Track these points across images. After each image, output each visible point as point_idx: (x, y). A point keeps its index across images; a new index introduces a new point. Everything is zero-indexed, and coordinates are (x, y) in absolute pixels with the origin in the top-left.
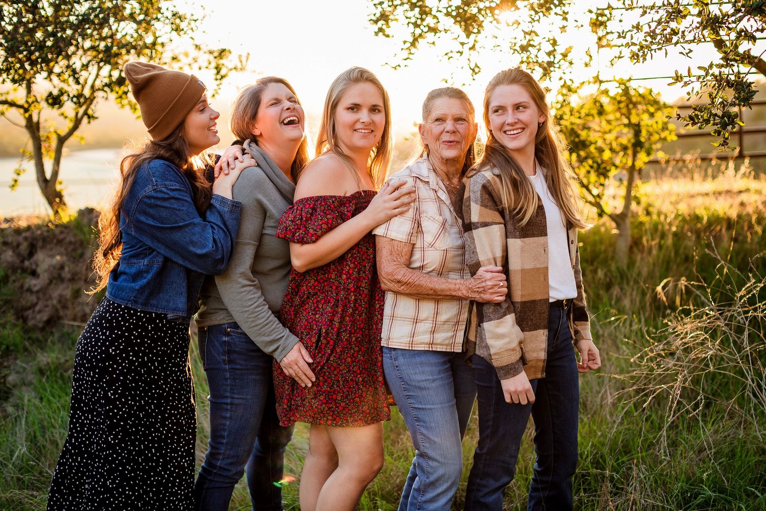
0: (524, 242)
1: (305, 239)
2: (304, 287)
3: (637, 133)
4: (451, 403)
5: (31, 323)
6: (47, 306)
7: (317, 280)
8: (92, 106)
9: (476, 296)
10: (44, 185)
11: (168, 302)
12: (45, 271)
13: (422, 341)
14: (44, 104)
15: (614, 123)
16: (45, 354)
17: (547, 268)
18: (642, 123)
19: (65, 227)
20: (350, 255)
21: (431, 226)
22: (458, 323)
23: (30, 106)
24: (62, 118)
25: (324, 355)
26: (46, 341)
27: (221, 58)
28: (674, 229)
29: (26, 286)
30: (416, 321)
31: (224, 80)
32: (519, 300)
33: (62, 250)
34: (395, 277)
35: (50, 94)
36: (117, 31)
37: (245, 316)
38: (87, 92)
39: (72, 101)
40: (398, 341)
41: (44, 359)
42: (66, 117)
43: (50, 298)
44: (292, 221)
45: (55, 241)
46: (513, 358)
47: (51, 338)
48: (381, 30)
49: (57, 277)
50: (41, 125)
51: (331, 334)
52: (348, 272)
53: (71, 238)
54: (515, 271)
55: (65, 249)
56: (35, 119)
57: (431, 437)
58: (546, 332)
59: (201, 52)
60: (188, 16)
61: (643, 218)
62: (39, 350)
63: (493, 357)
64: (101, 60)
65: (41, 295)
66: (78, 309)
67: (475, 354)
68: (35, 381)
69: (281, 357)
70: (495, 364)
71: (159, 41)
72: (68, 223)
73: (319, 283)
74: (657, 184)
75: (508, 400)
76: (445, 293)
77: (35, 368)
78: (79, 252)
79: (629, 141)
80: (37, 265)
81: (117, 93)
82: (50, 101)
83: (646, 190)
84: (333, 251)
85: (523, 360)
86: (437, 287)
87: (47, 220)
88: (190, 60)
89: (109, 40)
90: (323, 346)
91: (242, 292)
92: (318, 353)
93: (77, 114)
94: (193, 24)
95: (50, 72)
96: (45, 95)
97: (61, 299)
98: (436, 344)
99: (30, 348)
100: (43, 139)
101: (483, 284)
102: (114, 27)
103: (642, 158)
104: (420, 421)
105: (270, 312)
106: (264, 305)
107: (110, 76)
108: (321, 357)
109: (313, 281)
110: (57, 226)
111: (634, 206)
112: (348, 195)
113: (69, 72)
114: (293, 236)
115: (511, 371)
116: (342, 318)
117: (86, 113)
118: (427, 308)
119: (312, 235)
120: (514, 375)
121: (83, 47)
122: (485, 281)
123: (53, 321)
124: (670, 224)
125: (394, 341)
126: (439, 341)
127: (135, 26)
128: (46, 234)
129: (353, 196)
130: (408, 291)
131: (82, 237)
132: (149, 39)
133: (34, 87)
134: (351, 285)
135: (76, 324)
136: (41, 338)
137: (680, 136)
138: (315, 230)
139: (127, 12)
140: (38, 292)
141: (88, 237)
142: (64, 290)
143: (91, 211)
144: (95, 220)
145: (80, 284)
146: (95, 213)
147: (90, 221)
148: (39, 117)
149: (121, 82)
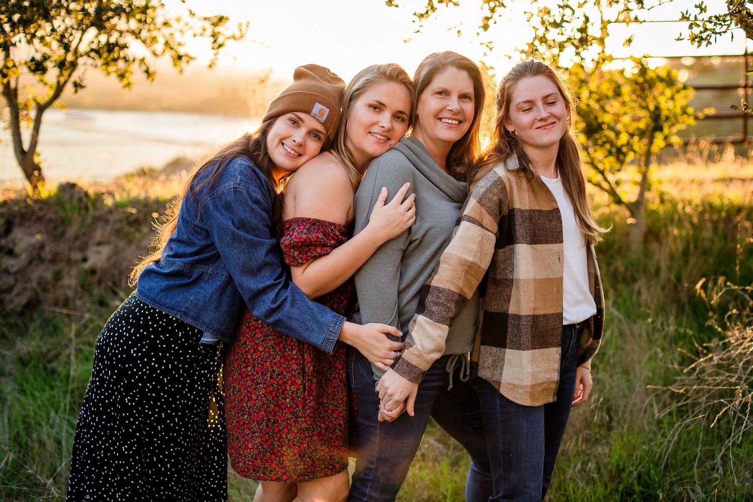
0: (535, 249)
5: (8, 307)
6: (25, 289)
8: (75, 72)
10: (21, 157)
12: (24, 251)
14: (25, 69)
16: (26, 342)
17: (561, 279)
19: (44, 203)
23: (8, 70)
26: (27, 327)
27: (219, 26)
29: (3, 267)
31: (221, 49)
32: (531, 314)
33: (43, 228)
35: (33, 60)
38: (70, 58)
41: (25, 347)
42: (46, 84)
43: (29, 280)
45: (34, 218)
47: (32, 324)
49: (37, 257)
50: (20, 92)
53: (50, 215)
54: (528, 280)
55: (46, 227)
56: (13, 85)
58: (560, 350)
59: (195, 19)
61: (657, 206)
62: (19, 338)
65: (19, 277)
66: (60, 292)
68: (14, 371)
72: (48, 198)
77: (15, 357)
78: (60, 230)
80: (15, 244)
81: (105, 59)
82: (32, 66)
87: (24, 194)
88: (181, 25)
93: (59, 81)
95: (33, 36)
96: (27, 59)
97: (41, 282)
99: (8, 335)
100: (20, 107)
103: (659, 142)
107: (98, 40)
110: (36, 201)
111: (647, 193)
123: (32, 305)
128: (23, 210)
131: (62, 214)
136: (20, 324)
140: (16, 273)
141: (70, 214)
142: (44, 272)
143: (72, 186)
144: (76, 196)
145: (61, 266)
146: (77, 189)
147: (72, 197)
148: (17, 84)
149: (110, 47)
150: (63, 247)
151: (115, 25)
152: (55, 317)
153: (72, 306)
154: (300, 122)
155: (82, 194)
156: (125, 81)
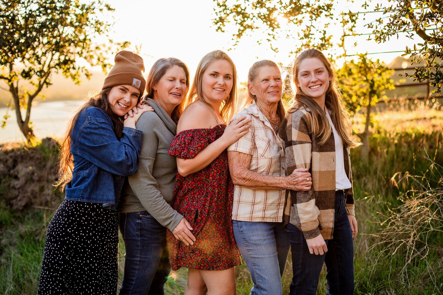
0: (321, 155)
1: (188, 156)
2: (186, 185)
3: (372, 86)
4: (275, 254)
5: (15, 207)
6: (24, 197)
7: (193, 181)
8: (49, 77)
9: (292, 187)
10: (21, 125)
11: (103, 196)
12: (23, 176)
13: (258, 217)
14: (20, 77)
15: (358, 80)
16: (24, 226)
17: (334, 171)
18: (375, 80)
19: (34, 149)
20: (214, 165)
21: (261, 144)
22: (279, 204)
23: (12, 78)
24: (31, 85)
25: (199, 226)
26: (24, 218)
27: (125, 47)
28: (396, 141)
29: (12, 185)
30: (254, 204)
32: (318, 190)
33: (33, 163)
34: (242, 176)
35: (24, 71)
36: (63, 32)
37: (150, 204)
38: (46, 69)
39: (37, 74)
40: (242, 216)
41: (23, 229)
42: (33, 84)
43: (26, 192)
44: (179, 145)
45: (28, 158)
46: (315, 226)
47: (27, 216)
48: (219, 28)
49: (30, 179)
50: (19, 89)
51: (204, 214)
52: (213, 175)
53: (38, 156)
54: (316, 172)
55: (35, 162)
56: (15, 86)
57: (263, 276)
58: (333, 210)
59: (113, 44)
60: (105, 23)
61: (376, 135)
62: (20, 224)
63: (302, 225)
64: (54, 50)
65: (21, 190)
66: (43, 198)
67: (289, 223)
68: (18, 243)
69: (173, 228)
70: (303, 229)
71: (88, 38)
72: (36, 147)
73: (195, 182)
74: (381, 115)
75: (311, 252)
76: (272, 185)
77: (18, 235)
78: (43, 164)
79: (367, 90)
80: (18, 172)
81: (64, 69)
82: (24, 75)
83: (377, 118)
84: (205, 162)
85: (320, 227)
86: (268, 182)
87: (23, 145)
88: (106, 49)
89: (58, 38)
90: (199, 221)
91: (147, 189)
92: (196, 225)
93: (40, 82)
94: (108, 27)
95: (23, 58)
96: (21, 71)
97: (33, 192)
98: (266, 218)
99: (14, 223)
100: (20, 97)
101: (297, 180)
102: (61, 31)
103: (375, 99)
104: (255, 266)
105: (165, 201)
106: (161, 196)
107: (59, 59)
108: (198, 227)
109: (191, 181)
110: (29, 149)
111: (370, 128)
112: (212, 128)
113: (35, 57)
114: (180, 154)
115: (313, 234)
116: (211, 203)
117: (45, 82)
118: (260, 195)
119: (192, 154)
120: (315, 237)
121: (42, 43)
122: (298, 177)
123: (28, 206)
124: (393, 139)
125: (240, 216)
126: (268, 216)
127: (73, 29)
128: (23, 154)
129: (215, 129)
130: (250, 185)
131: (44, 155)
132: (82, 37)
133: (14, 66)
134: (215, 183)
135: (42, 208)
136: (21, 216)
137: (396, 86)
138: (194, 151)
139: (68, 21)
140: (19, 188)
141: (48, 154)
142: (34, 187)
143: (49, 139)
144: (52, 145)
145: (44, 183)
146: (52, 141)
147: (49, 145)
148: (17, 85)
149: (66, 62)
150: (45, 173)
151: (69, 50)
152: (40, 212)
153: (50, 205)
154: (126, 90)
155: (55, 144)
156: (76, 81)
